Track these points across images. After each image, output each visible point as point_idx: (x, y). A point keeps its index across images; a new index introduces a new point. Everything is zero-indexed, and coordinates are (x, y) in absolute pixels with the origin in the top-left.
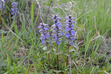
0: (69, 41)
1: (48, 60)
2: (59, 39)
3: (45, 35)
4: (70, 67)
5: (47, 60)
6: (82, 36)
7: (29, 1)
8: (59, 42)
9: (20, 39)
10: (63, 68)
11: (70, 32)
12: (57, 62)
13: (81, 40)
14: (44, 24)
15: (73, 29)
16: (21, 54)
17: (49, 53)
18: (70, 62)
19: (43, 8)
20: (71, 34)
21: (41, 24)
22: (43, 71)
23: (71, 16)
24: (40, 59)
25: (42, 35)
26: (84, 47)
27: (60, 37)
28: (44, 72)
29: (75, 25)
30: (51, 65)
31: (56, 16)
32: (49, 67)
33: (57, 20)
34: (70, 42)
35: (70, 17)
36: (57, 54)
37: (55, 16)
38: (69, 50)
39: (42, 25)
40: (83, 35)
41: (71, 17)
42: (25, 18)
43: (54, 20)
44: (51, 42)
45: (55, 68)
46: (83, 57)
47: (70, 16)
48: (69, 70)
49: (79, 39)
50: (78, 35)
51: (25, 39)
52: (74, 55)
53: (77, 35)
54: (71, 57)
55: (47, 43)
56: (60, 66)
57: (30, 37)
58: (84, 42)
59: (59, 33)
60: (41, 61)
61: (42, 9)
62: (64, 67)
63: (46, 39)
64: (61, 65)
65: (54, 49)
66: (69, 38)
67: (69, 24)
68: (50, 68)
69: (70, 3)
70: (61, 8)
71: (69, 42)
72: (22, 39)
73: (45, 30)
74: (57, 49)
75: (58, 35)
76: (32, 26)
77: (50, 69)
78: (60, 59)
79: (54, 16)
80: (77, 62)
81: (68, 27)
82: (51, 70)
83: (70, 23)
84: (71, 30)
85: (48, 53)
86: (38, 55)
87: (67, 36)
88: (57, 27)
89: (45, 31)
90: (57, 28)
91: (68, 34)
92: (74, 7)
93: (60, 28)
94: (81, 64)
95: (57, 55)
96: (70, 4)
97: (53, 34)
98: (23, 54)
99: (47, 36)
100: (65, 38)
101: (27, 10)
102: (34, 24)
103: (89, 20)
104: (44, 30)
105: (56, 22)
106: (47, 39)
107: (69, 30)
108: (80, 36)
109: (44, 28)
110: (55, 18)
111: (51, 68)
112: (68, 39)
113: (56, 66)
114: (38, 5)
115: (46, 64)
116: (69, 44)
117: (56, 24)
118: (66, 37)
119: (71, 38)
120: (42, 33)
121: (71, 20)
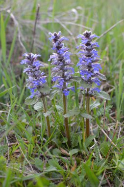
0: (88, 87)
1: (46, 130)
2: (67, 83)
3: (36, 78)
5: (44, 130)
8: (68, 90)
10: (80, 143)
11: (89, 67)
14: (32, 54)
15: (97, 61)
17: (48, 117)
18: (92, 130)
20: (92, 72)
21: (27, 55)
23: (89, 32)
24: (31, 129)
25: (30, 78)
27: (70, 78)
28: (42, 157)
30: (55, 140)
31: (58, 34)
32: (51, 144)
33: (60, 43)
35: (87, 35)
36: (65, 116)
37: (55, 35)
39: (29, 58)
41: (90, 34)
43: (55, 45)
44: (51, 91)
45: (64, 144)
46: (114, 116)
47: (87, 33)
52: (99, 113)
55: (43, 96)
57: (3, 85)
59: (66, 70)
60: (34, 134)
63: (39, 87)
65: (58, 107)
66: (89, 81)
67: (87, 49)
69: (74, 10)
73: (37, 68)
74: (65, 105)
75: (64, 76)
76: (5, 62)
77: (53, 148)
78: (72, 125)
79: (53, 35)
80: (109, 130)
81: (85, 57)
82: (56, 150)
83: (89, 47)
84: (92, 62)
85: (46, 115)
86: (24, 121)
87: (83, 77)
88: (61, 59)
89: (36, 71)
90: (61, 60)
91: (85, 72)
93: (68, 61)
95: (66, 119)
97: (54, 74)
99: (41, 79)
102: (7, 58)
104: (34, 67)
105: (58, 48)
106: (43, 87)
107: (87, 64)
109: (33, 64)
110: (55, 40)
111: (55, 147)
112: (87, 82)
113: (65, 141)
115: (44, 139)
116: (90, 92)
117: (58, 54)
118: (83, 79)
119: (92, 79)
120: (31, 75)
121: (91, 40)
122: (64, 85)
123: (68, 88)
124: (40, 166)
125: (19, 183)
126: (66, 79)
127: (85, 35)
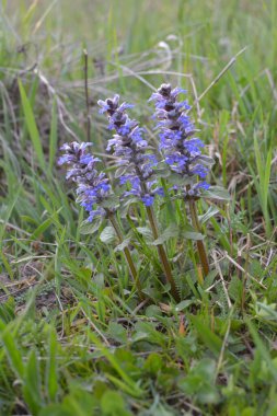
0: (186, 183)
1: (130, 276)
2: (148, 184)
3: (91, 184)
4: (218, 278)
6: (237, 154)
7: (11, 82)
8: (153, 195)
9: (12, 229)
10: (194, 290)
11: (180, 147)
12: (165, 274)
13: (237, 169)
14: (75, 144)
15: (191, 133)
16: (25, 280)
17: (125, 249)
18: (216, 262)
19: (68, 94)
20: (188, 155)
21: (67, 147)
22: (118, 319)
23: (168, 86)
24: (101, 278)
25: (82, 186)
26: (254, 192)
27: (151, 174)
28: (125, 323)
29: (196, 118)
30: (147, 291)
31: (114, 100)
32: (141, 298)
33: (120, 115)
34: (193, 187)
35: (165, 92)
36: (157, 242)
37: (110, 103)
38: (200, 217)
39: (71, 152)
40: (240, 150)
41: (169, 89)
42: (11, 146)
43: (111, 119)
44: (121, 203)
46: (261, 231)
47: (163, 89)
48: (218, 290)
49: (228, 169)
50: (221, 154)
51: (29, 224)
52: (223, 229)
53: (218, 155)
54: (216, 241)
55: (110, 214)
56: (179, 286)
57: (46, 211)
58: (248, 173)
59: (142, 161)
60: (107, 285)
61: (65, 96)
62: (196, 285)
63: (100, 200)
64: (185, 282)
65: (141, 230)
66: (186, 172)
67: (170, 117)
68: (145, 302)
69: (162, 44)
70: (132, 73)
71: (188, 187)
72: (20, 226)
73: (89, 166)
74: (153, 224)
75: (139, 173)
76: (44, 169)
77: (147, 305)
78: (175, 259)
79: (105, 103)
80: (240, 253)
81: (169, 131)
83: (172, 112)
84: (183, 137)
85: (121, 247)
86: (90, 266)
87: (173, 167)
88: (128, 143)
89: (88, 171)
90: (128, 145)
91: (174, 157)
92: (181, 54)
93: (142, 144)
94: (260, 255)
95: (160, 246)
96: (163, 49)
97: (121, 171)
98: (33, 277)
99: (100, 185)
100: (169, 174)
101: (10, 118)
102: (47, 160)
103: (246, 88)
104: (84, 166)
105: (118, 124)
106: (106, 198)
107: (174, 142)
108: (228, 156)
109: (81, 161)
110: (111, 112)
112: (182, 175)
113: (167, 289)
114: (45, 86)
115: (126, 292)
116: (191, 192)
117: (120, 134)
118: (173, 172)
119: (191, 167)
120: (81, 181)
121: (174, 100)
122: (144, 187)
123: (152, 191)
124: (119, 336)
125: (82, 365)
126: (144, 176)
127: (160, 92)
